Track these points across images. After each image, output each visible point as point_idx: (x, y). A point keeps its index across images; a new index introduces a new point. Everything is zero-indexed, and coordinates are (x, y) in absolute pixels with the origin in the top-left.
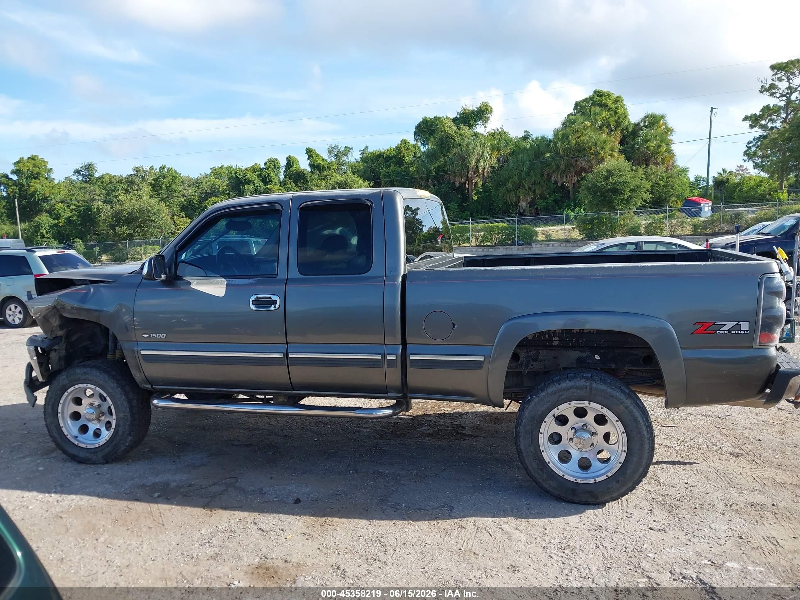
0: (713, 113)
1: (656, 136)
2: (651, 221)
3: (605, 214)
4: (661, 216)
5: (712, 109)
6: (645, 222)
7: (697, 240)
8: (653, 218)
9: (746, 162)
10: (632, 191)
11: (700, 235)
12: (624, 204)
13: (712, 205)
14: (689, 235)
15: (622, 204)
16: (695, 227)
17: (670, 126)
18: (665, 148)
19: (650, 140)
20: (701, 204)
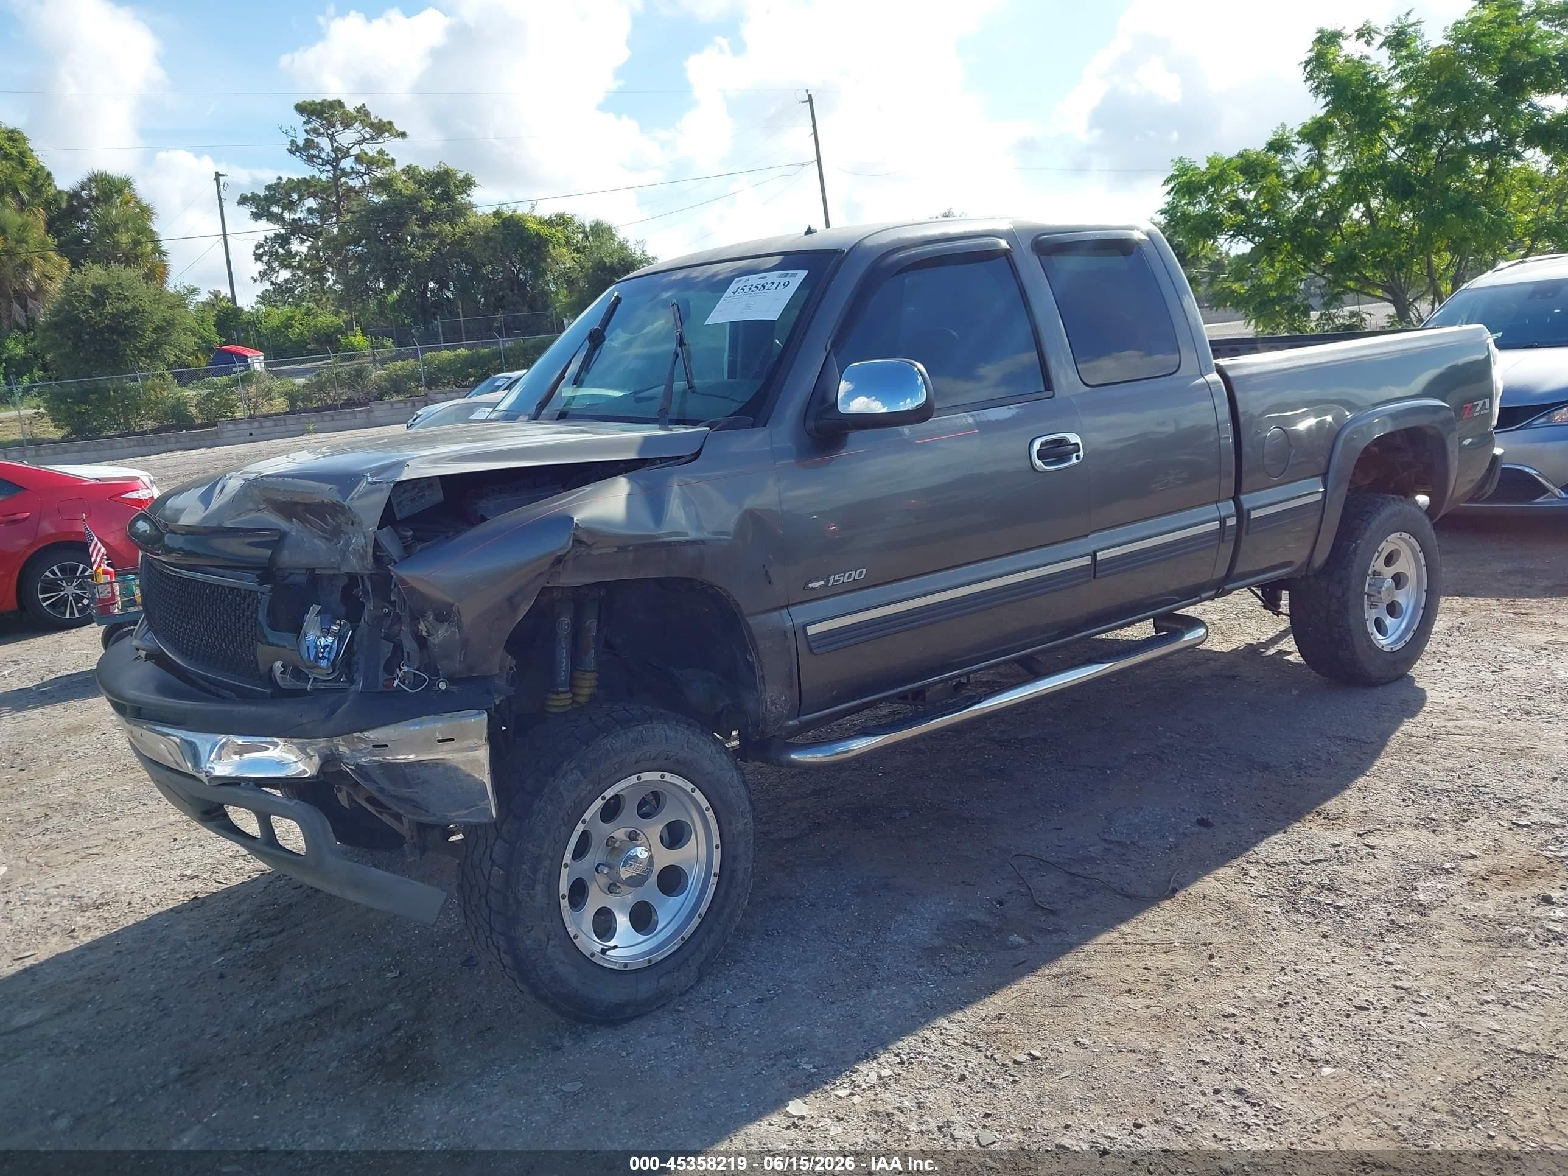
0: (221, 183)
1: (127, 222)
2: (206, 392)
3: (109, 381)
4: (225, 379)
5: (218, 175)
6: (194, 393)
7: (305, 420)
8: (213, 385)
9: (258, 282)
10: (157, 329)
11: (305, 411)
12: (146, 357)
13: (265, 359)
14: (284, 414)
15: (144, 359)
16: (292, 397)
17: (145, 202)
18: (150, 246)
19: (116, 227)
20: (247, 357)
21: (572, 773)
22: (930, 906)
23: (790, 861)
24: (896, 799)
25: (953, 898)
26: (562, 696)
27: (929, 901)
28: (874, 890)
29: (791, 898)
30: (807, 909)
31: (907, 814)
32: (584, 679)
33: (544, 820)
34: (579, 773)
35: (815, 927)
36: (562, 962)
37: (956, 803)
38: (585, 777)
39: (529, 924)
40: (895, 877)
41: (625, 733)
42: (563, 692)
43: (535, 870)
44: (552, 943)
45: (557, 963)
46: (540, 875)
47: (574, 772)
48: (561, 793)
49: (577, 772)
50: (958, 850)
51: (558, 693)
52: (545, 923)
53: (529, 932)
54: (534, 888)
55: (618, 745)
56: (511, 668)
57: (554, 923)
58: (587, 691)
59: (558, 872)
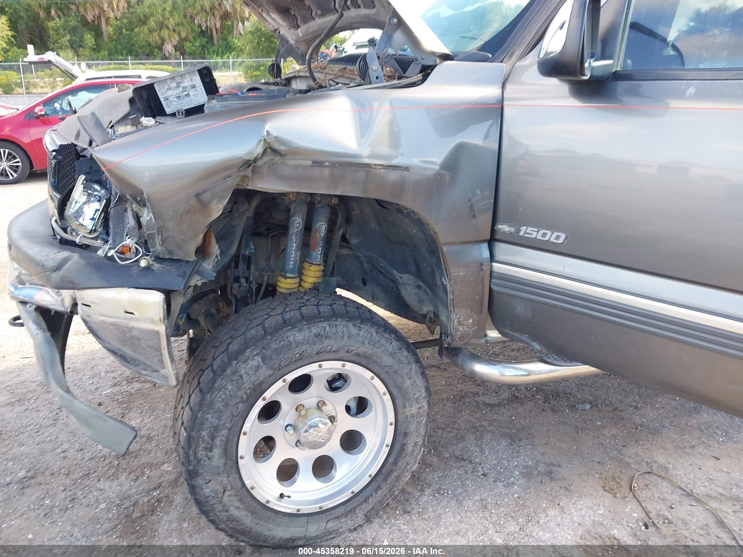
21: (253, 359)
22: (581, 509)
23: (482, 426)
24: (584, 390)
25: (604, 507)
26: (289, 281)
27: (582, 502)
28: (538, 474)
29: (470, 462)
30: (478, 476)
31: (588, 407)
32: (309, 270)
33: (223, 396)
34: (260, 359)
35: (478, 498)
36: (238, 508)
37: (631, 406)
38: (265, 364)
39: (207, 478)
40: (559, 466)
41: (309, 328)
42: (289, 278)
43: (213, 437)
44: (227, 493)
45: (232, 508)
46: (218, 442)
47: (256, 358)
48: (241, 377)
49: (258, 359)
50: (622, 454)
51: (286, 278)
52: (221, 479)
53: (207, 483)
54: (211, 451)
55: (301, 338)
56: (217, 257)
57: (230, 479)
58: (311, 280)
59: (236, 438)
